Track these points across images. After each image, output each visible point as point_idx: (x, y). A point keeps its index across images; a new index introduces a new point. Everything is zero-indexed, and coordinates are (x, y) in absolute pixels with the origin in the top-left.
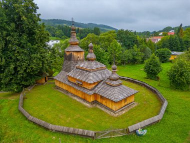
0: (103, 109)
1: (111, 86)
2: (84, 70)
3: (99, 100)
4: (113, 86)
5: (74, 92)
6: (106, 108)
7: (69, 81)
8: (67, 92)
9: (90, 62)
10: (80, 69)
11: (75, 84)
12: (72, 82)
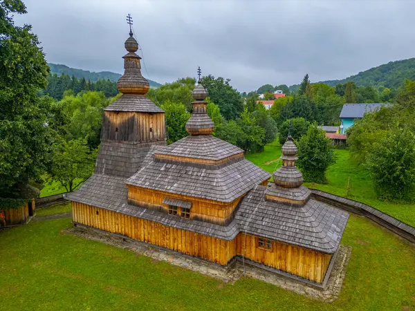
0: (271, 280)
1: (288, 204)
2: (187, 164)
3: (252, 252)
4: (295, 206)
5: (155, 237)
6: (282, 274)
7: (131, 203)
8: (124, 238)
9: (203, 139)
10: (171, 162)
11: (160, 210)
12: (145, 207)
